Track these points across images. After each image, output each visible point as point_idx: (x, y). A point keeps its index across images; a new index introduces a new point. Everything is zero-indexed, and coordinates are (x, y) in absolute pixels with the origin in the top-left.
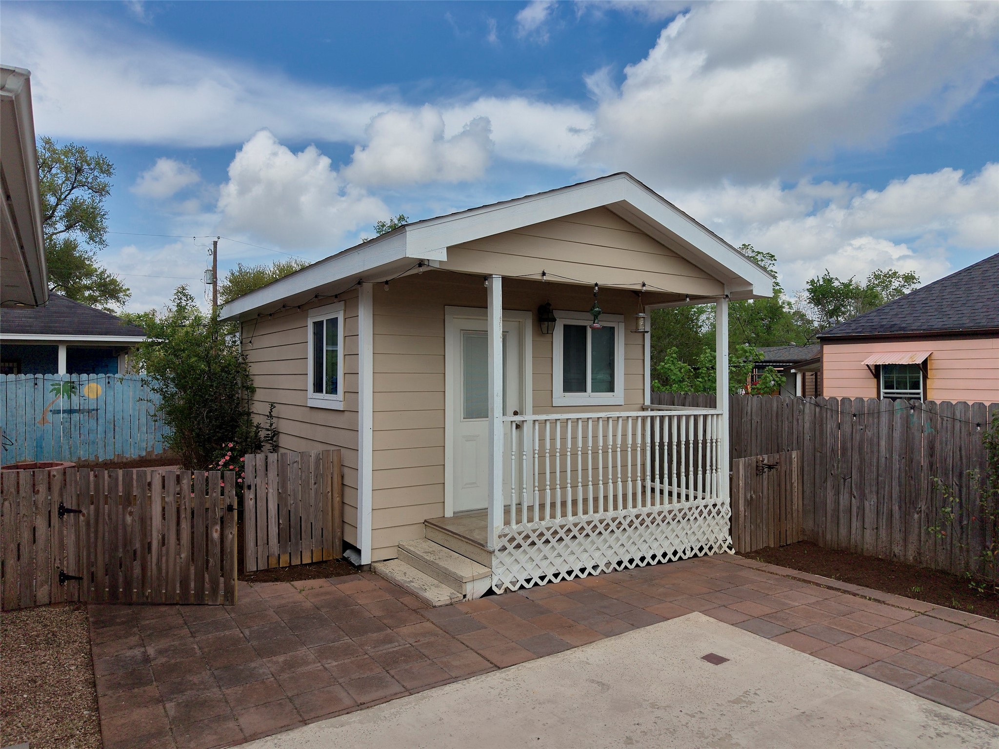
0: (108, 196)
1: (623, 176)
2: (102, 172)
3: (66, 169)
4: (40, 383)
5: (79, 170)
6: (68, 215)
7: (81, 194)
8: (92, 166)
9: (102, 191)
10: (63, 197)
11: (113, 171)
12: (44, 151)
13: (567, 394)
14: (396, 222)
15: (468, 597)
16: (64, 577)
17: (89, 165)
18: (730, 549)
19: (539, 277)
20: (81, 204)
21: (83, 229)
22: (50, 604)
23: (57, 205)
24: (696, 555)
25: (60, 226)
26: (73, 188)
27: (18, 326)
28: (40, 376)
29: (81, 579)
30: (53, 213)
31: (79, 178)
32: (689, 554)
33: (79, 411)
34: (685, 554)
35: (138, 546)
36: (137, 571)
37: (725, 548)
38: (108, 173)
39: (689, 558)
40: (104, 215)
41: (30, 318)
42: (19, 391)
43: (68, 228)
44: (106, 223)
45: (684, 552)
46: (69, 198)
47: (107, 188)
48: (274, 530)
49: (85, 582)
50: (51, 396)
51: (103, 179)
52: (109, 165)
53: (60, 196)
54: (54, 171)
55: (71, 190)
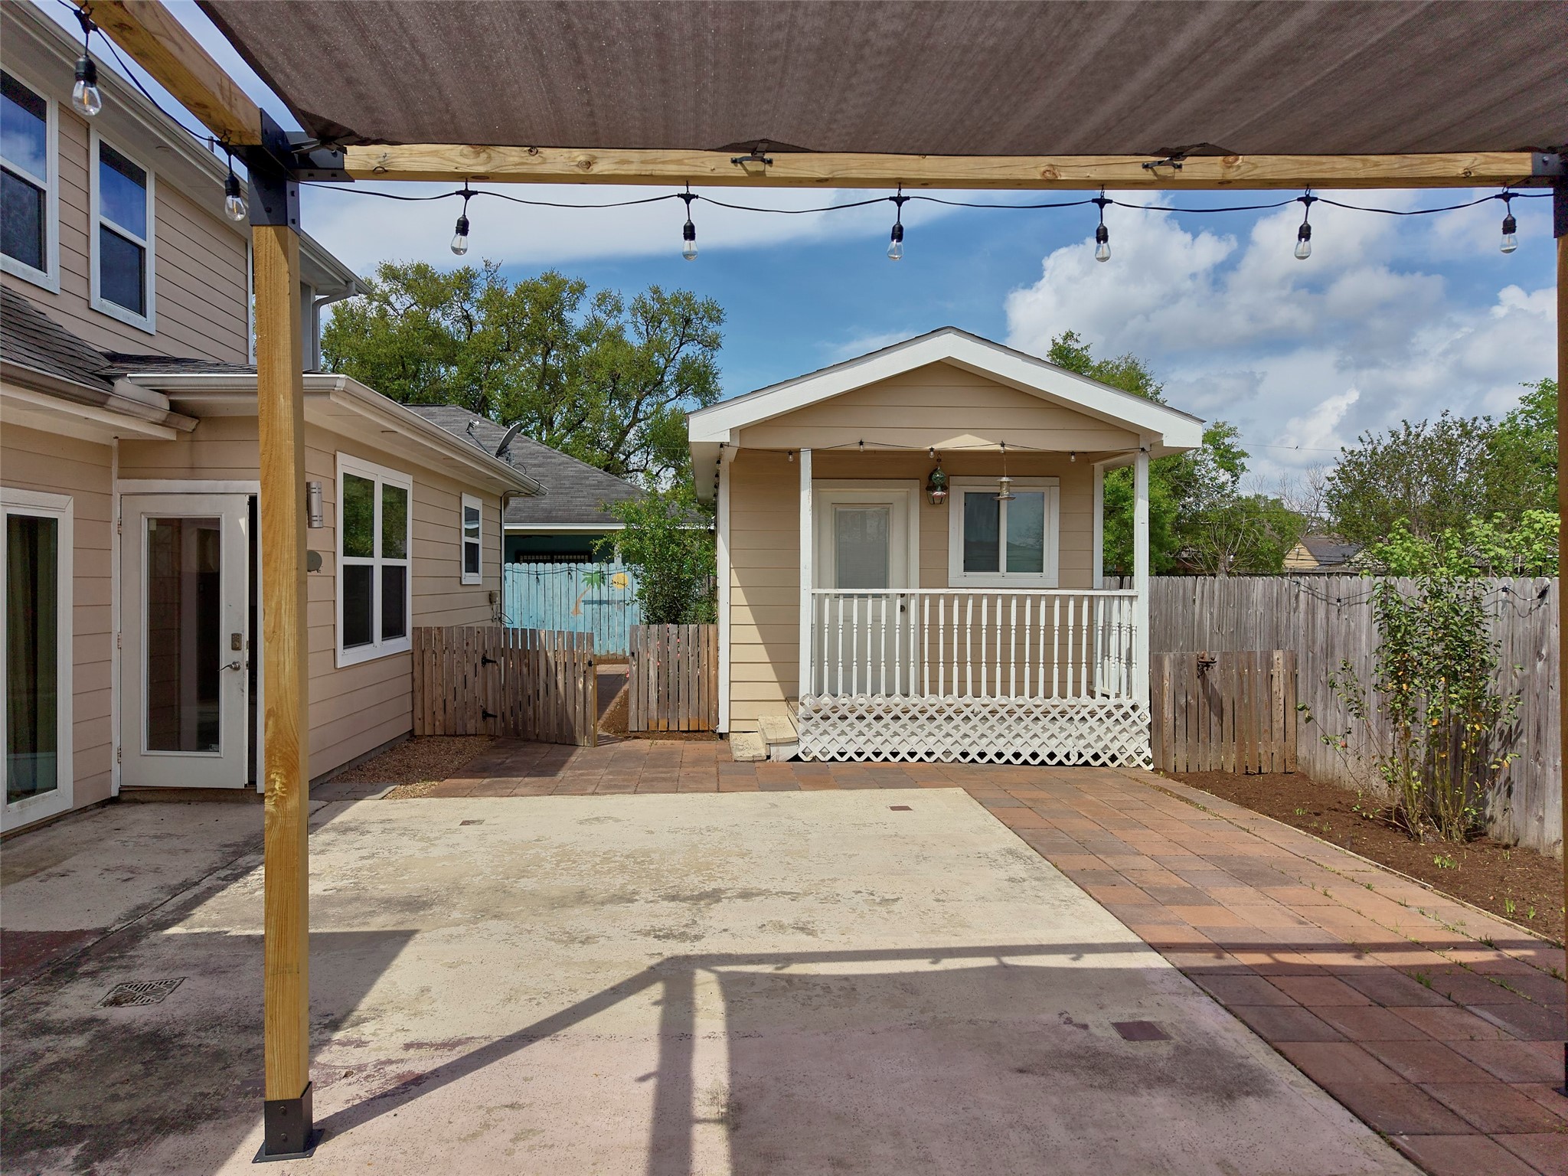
0: (720, 350)
1: (948, 330)
2: (711, 320)
3: (673, 322)
4: (574, 574)
5: (688, 321)
6: (679, 379)
7: (690, 350)
8: (700, 316)
9: (713, 344)
10: (672, 356)
11: (724, 318)
12: (652, 303)
13: (968, 573)
14: (1061, 342)
15: (772, 759)
16: (486, 715)
17: (696, 314)
18: (1148, 764)
19: (856, 447)
20: (694, 362)
21: (696, 394)
22: (476, 735)
23: (666, 368)
24: (1086, 763)
25: (672, 393)
26: (681, 344)
27: (578, 515)
28: (573, 565)
29: (496, 717)
30: (662, 377)
31: (688, 331)
32: (1074, 759)
33: (608, 602)
34: (1069, 759)
35: (530, 692)
36: (530, 712)
37: (1139, 760)
38: (718, 321)
39: (1074, 765)
40: (717, 373)
41: (590, 506)
42: (556, 581)
43: (680, 393)
44: (720, 383)
45: (1067, 756)
46: (678, 357)
47: (719, 340)
48: (653, 696)
49: (499, 719)
50: (583, 586)
51: (713, 329)
52: (718, 310)
53: (669, 357)
54: (663, 325)
55: (679, 348)
